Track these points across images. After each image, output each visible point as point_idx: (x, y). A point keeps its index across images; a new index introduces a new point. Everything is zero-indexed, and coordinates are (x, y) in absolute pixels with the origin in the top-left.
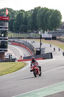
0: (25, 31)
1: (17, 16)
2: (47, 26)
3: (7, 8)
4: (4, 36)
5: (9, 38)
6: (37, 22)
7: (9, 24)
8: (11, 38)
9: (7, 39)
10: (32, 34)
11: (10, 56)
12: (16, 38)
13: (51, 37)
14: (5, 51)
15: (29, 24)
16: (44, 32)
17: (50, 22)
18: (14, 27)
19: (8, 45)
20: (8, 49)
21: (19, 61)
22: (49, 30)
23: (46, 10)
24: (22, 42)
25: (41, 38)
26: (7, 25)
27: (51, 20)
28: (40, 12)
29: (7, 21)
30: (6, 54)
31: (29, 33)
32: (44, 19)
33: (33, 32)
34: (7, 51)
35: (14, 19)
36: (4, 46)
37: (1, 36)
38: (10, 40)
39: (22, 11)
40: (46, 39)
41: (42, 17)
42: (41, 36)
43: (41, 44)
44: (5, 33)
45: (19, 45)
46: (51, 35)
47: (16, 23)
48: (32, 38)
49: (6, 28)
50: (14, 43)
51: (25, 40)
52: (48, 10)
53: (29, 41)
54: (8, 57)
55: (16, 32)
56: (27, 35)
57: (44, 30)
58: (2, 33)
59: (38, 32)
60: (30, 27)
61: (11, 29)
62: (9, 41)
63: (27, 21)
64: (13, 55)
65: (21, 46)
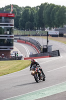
0: (31, 28)
1: (23, 13)
2: (54, 22)
3: (13, 5)
4: (10, 34)
5: (15, 36)
6: (43, 19)
7: (15, 21)
8: (17, 35)
9: (13, 37)
10: (38, 32)
11: (16, 54)
12: (22, 35)
13: (58, 34)
15: (35, 21)
16: (50, 29)
17: (57, 19)
18: (20, 24)
19: (14, 43)
20: (14, 47)
22: (56, 27)
23: (53, 6)
24: (28, 40)
25: (48, 35)
26: (13, 22)
27: (58, 17)
28: (46, 8)
29: (12, 18)
30: (12, 52)
31: (36, 30)
32: (51, 15)
33: (39, 29)
34: (13, 49)
35: (19, 15)
36: (10, 44)
37: (7, 34)
40: (53, 36)
41: (49, 13)
42: (48, 33)
43: (48, 41)
44: (11, 30)
45: (25, 42)
46: (58, 32)
47: (22, 20)
48: (39, 35)
49: (11, 25)
50: (20, 41)
51: (32, 37)
52: (55, 6)
53: (35, 38)
54: (14, 55)
55: (22, 30)
56: (33, 32)
57: (51, 27)
58: (8, 30)
59: (44, 30)
60: (37, 24)
61: (17, 26)
62: (15, 39)
63: (33, 18)
64: (19, 52)
65: (27, 44)
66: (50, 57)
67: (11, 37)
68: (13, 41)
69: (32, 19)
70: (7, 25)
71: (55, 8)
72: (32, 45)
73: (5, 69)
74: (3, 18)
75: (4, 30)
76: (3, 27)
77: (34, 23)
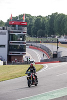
0: (43, 36)
1: (35, 22)
2: (64, 31)
4: (23, 40)
5: (27, 42)
6: (54, 27)
7: (27, 29)
9: (25, 43)
10: (49, 39)
11: (28, 59)
12: (34, 42)
14: (23, 54)
15: (46, 29)
17: (66, 27)
18: (32, 31)
19: (26, 49)
20: (26, 52)
21: (36, 63)
22: (66, 35)
23: (63, 15)
24: (40, 46)
25: (58, 42)
26: (25, 29)
28: (57, 17)
29: (25, 26)
30: (24, 57)
31: (47, 37)
33: (50, 36)
34: (25, 54)
35: (32, 24)
36: (22, 49)
37: (20, 40)
38: (28, 44)
39: (40, 16)
40: (63, 43)
41: (59, 22)
42: (58, 40)
43: (58, 48)
44: (23, 37)
45: (37, 48)
47: (34, 28)
48: (49, 42)
49: (24, 32)
50: (32, 47)
51: (43, 44)
53: (46, 45)
54: (26, 60)
55: (34, 37)
56: (44, 39)
57: (61, 34)
58: (21, 37)
60: (48, 32)
61: (29, 33)
63: (45, 26)
64: (31, 58)
65: (39, 49)
66: (60, 62)
67: (23, 43)
68: (25, 47)
69: (43, 28)
70: (20, 32)
72: (43, 51)
73: (17, 72)
74: (17, 26)
75: (17, 37)
76: (16, 34)
77: (45, 31)
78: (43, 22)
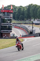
1: (18, 10)
2: (37, 16)
3: (12, 5)
4: (10, 23)
5: (13, 24)
6: (30, 14)
7: (13, 15)
8: (14, 24)
9: (12, 24)
10: (27, 21)
11: (13, 35)
12: (17, 24)
13: (39, 23)
14: (10, 32)
15: (25, 15)
16: (34, 20)
17: (38, 14)
18: (16, 17)
19: (12, 28)
20: (12, 31)
22: (38, 19)
24: (21, 26)
25: (33, 24)
26: (12, 15)
27: (39, 12)
28: (32, 7)
30: (11, 34)
33: (28, 20)
34: (12, 32)
36: (10, 29)
39: (21, 6)
40: (36, 24)
42: (33, 22)
43: (33, 27)
44: (10, 20)
46: (39, 22)
47: (17, 15)
48: (27, 24)
49: (11, 17)
50: (16, 27)
52: (37, 6)
54: (12, 36)
55: (17, 20)
56: (24, 22)
57: (35, 18)
58: (9, 20)
59: (31, 20)
61: (14, 18)
62: (13, 26)
63: (24, 13)
64: (15, 34)
65: (20, 29)
66: (34, 37)
67: (10, 24)
70: (8, 17)
71: (37, 7)
72: (23, 30)
74: (6, 13)
75: (6, 20)
76: (6, 18)
77: (24, 16)
78: (23, 11)
